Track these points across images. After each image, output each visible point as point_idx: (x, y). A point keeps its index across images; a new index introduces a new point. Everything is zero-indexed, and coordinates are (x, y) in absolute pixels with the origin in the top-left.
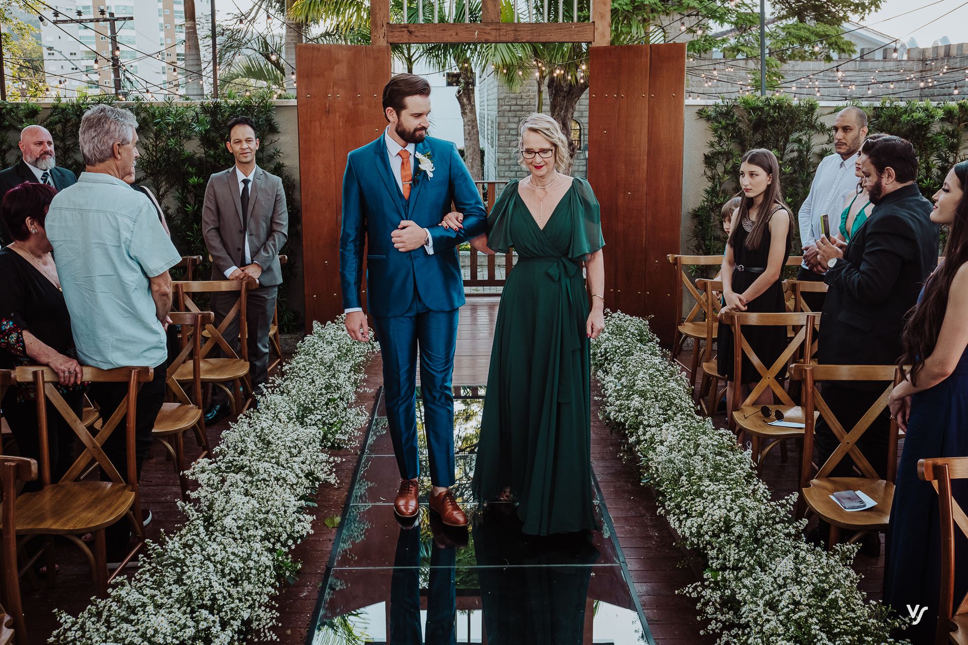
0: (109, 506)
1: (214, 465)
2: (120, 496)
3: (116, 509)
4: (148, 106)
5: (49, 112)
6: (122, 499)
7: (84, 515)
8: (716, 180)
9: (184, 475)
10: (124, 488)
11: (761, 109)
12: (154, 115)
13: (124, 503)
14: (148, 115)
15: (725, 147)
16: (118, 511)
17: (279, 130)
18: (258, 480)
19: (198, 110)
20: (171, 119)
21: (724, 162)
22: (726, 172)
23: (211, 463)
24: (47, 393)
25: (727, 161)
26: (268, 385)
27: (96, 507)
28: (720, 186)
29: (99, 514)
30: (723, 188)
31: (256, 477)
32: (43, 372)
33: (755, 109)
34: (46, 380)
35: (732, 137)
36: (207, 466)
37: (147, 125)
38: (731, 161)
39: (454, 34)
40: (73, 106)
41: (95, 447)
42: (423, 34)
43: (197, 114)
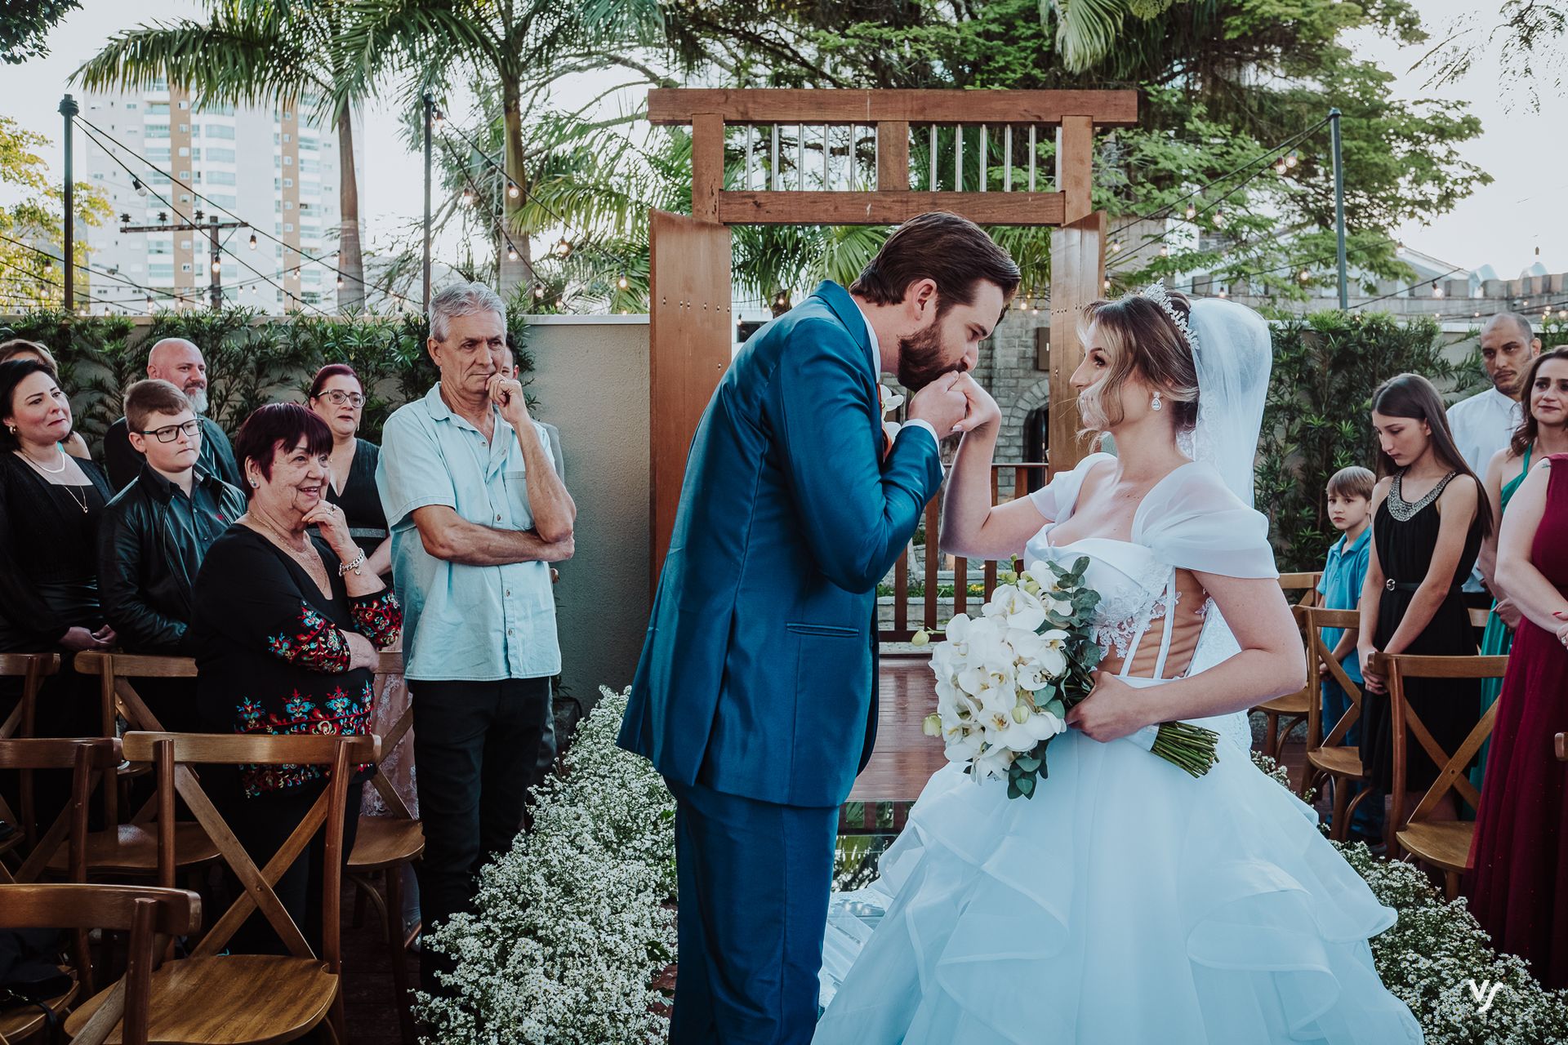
0: (292, 1001)
1: (477, 927)
2: (310, 983)
3: (307, 1007)
4: (315, 322)
5: (147, 331)
6: (316, 987)
7: (243, 1019)
8: (1274, 453)
9: (423, 943)
10: (316, 966)
11: (1345, 333)
12: (324, 335)
13: (320, 994)
14: (315, 335)
15: (1287, 397)
16: (312, 1009)
17: (534, 366)
18: (563, 955)
19: (398, 329)
20: (354, 341)
21: (1287, 422)
22: (1290, 439)
23: (471, 922)
24: (178, 785)
25: (1292, 420)
26: (545, 789)
27: (268, 1002)
28: (1281, 462)
29: (276, 1015)
30: (1287, 464)
31: (560, 950)
32: (171, 744)
33: (1337, 332)
34: (177, 759)
35: (1300, 380)
36: (466, 928)
37: (309, 354)
38: (1298, 421)
39: (832, 209)
40: (187, 319)
41: (263, 889)
42: (780, 208)
43: (396, 336)
